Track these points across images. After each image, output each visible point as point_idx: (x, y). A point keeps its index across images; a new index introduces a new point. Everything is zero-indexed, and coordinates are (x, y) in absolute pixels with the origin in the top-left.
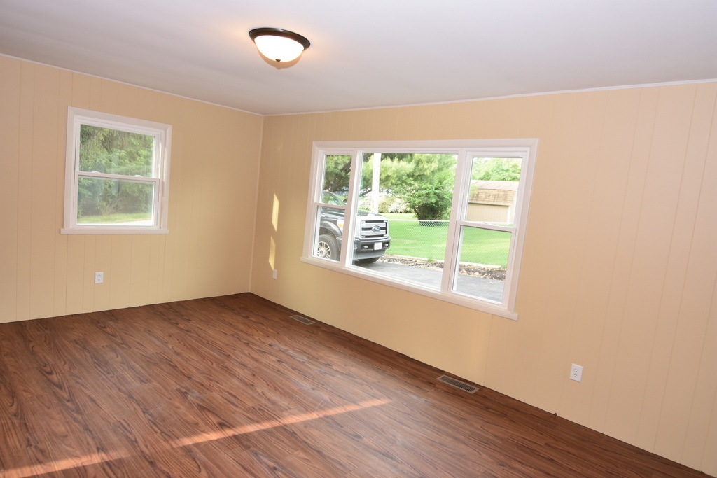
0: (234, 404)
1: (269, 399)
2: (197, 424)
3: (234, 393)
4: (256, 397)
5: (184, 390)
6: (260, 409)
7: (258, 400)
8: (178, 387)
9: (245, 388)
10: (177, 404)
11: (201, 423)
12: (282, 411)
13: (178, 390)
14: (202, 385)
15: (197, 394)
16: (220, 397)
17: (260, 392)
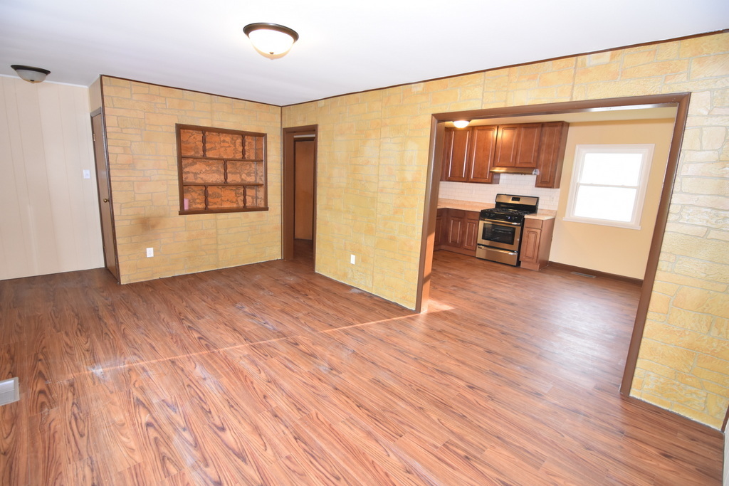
0: (288, 360)
1: (256, 365)
2: (313, 344)
3: (288, 370)
4: (267, 367)
5: (334, 372)
6: (266, 356)
7: (267, 364)
8: (340, 375)
9: (277, 377)
10: (333, 358)
11: (311, 345)
12: (248, 355)
13: (340, 373)
14: (320, 379)
15: (321, 368)
16: (300, 366)
17: (263, 373)
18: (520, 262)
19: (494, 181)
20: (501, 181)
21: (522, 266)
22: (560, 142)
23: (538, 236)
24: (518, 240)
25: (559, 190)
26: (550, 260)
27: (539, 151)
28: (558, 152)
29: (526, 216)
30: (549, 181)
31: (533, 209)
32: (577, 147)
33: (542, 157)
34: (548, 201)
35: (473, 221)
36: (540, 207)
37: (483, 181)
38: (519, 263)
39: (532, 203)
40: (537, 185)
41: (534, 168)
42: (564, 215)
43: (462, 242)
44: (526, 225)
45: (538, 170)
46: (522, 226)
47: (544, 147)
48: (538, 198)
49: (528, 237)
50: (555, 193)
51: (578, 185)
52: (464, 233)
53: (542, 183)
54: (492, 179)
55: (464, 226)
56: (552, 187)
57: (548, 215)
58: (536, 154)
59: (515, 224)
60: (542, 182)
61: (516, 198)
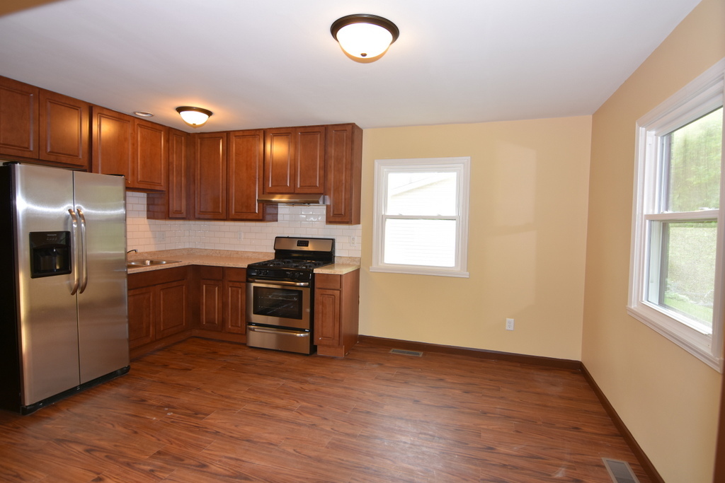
18: (316, 346)
19: (268, 217)
20: (279, 217)
21: (319, 353)
22: (352, 154)
23: (337, 302)
24: (308, 310)
25: (359, 226)
26: (360, 333)
27: (325, 168)
28: (351, 169)
29: (316, 271)
30: (344, 213)
31: (327, 258)
32: (376, 163)
33: (331, 177)
34: (347, 243)
35: (238, 284)
36: (337, 254)
37: (250, 217)
38: (314, 349)
39: (326, 248)
40: (330, 221)
41: (322, 194)
42: (371, 265)
43: (223, 322)
44: (317, 284)
45: (327, 197)
46: (312, 287)
47: (332, 163)
48: (333, 240)
49: (323, 304)
50: (355, 231)
51: (384, 218)
52: (224, 305)
53: (336, 217)
54: (266, 213)
55: (223, 294)
56: (348, 222)
57: (348, 265)
58: (322, 172)
59: (302, 284)
60: (335, 215)
61: (303, 242)
